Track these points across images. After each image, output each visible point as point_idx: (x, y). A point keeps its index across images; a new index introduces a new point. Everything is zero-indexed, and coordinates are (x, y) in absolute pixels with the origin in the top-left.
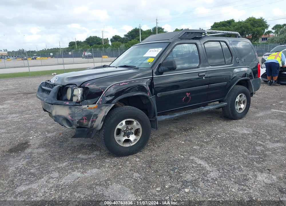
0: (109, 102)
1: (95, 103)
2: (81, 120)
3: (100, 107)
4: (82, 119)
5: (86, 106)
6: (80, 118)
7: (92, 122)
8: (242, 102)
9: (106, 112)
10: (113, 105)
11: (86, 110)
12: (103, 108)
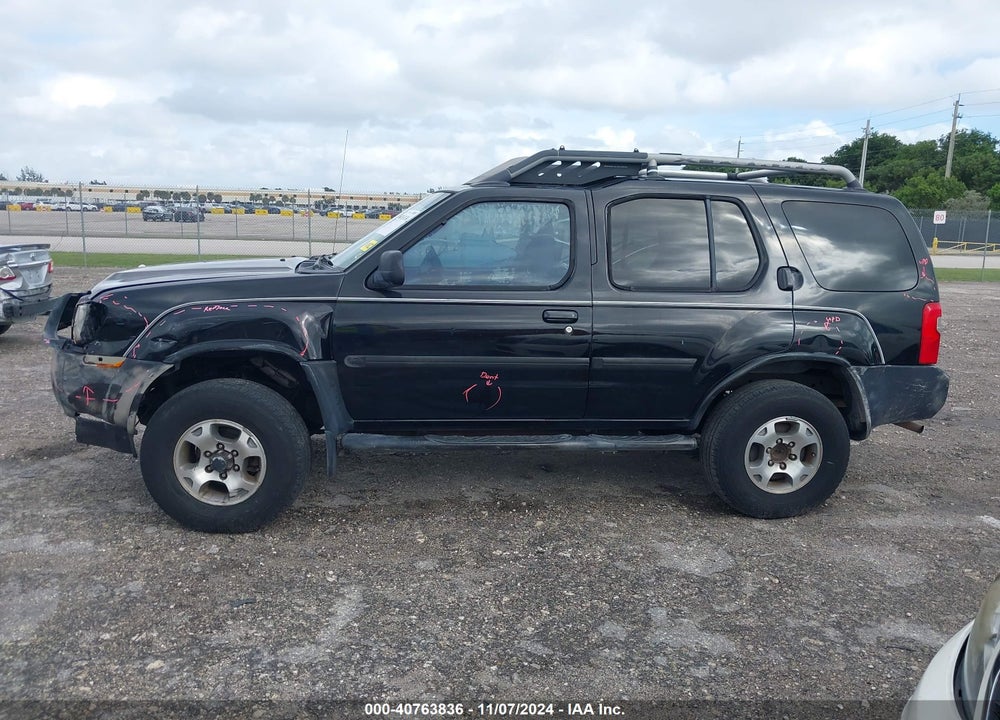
0: (158, 358)
1: (120, 354)
2: (76, 393)
3: (127, 367)
4: (80, 392)
5: (93, 358)
6: (75, 389)
7: (110, 405)
8: (796, 451)
9: (142, 385)
10: (168, 367)
11: (92, 369)
12: (136, 370)
